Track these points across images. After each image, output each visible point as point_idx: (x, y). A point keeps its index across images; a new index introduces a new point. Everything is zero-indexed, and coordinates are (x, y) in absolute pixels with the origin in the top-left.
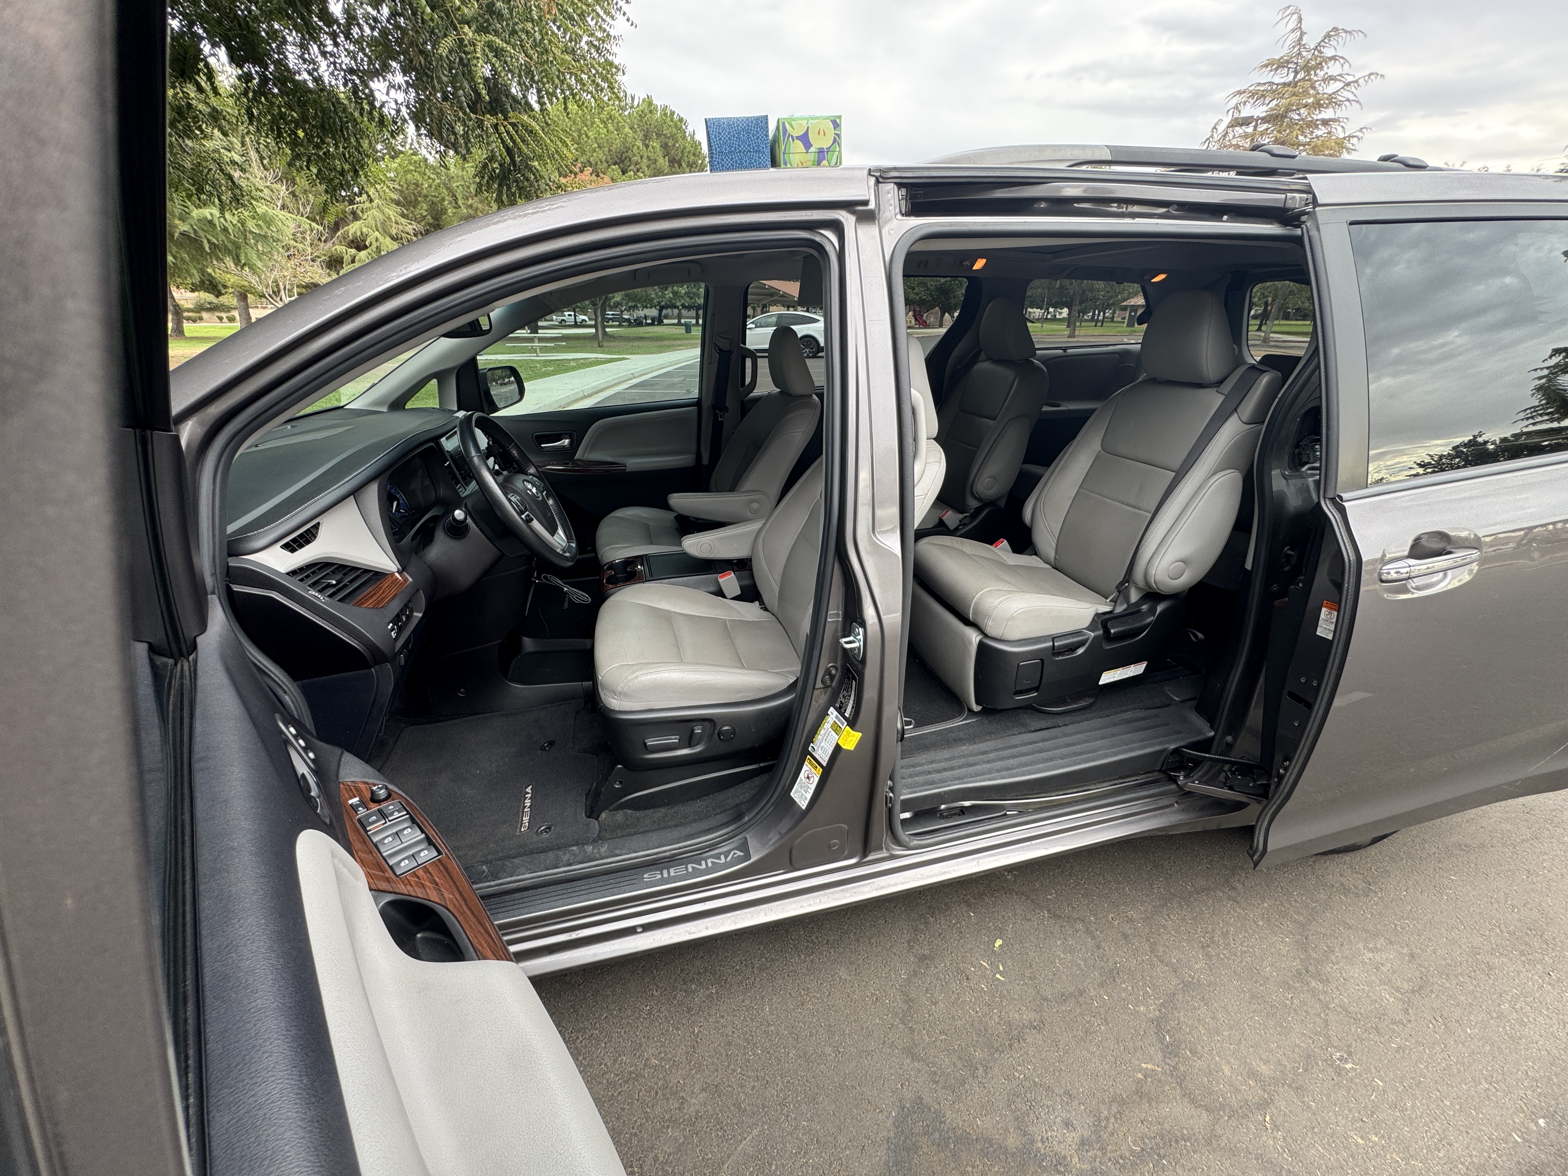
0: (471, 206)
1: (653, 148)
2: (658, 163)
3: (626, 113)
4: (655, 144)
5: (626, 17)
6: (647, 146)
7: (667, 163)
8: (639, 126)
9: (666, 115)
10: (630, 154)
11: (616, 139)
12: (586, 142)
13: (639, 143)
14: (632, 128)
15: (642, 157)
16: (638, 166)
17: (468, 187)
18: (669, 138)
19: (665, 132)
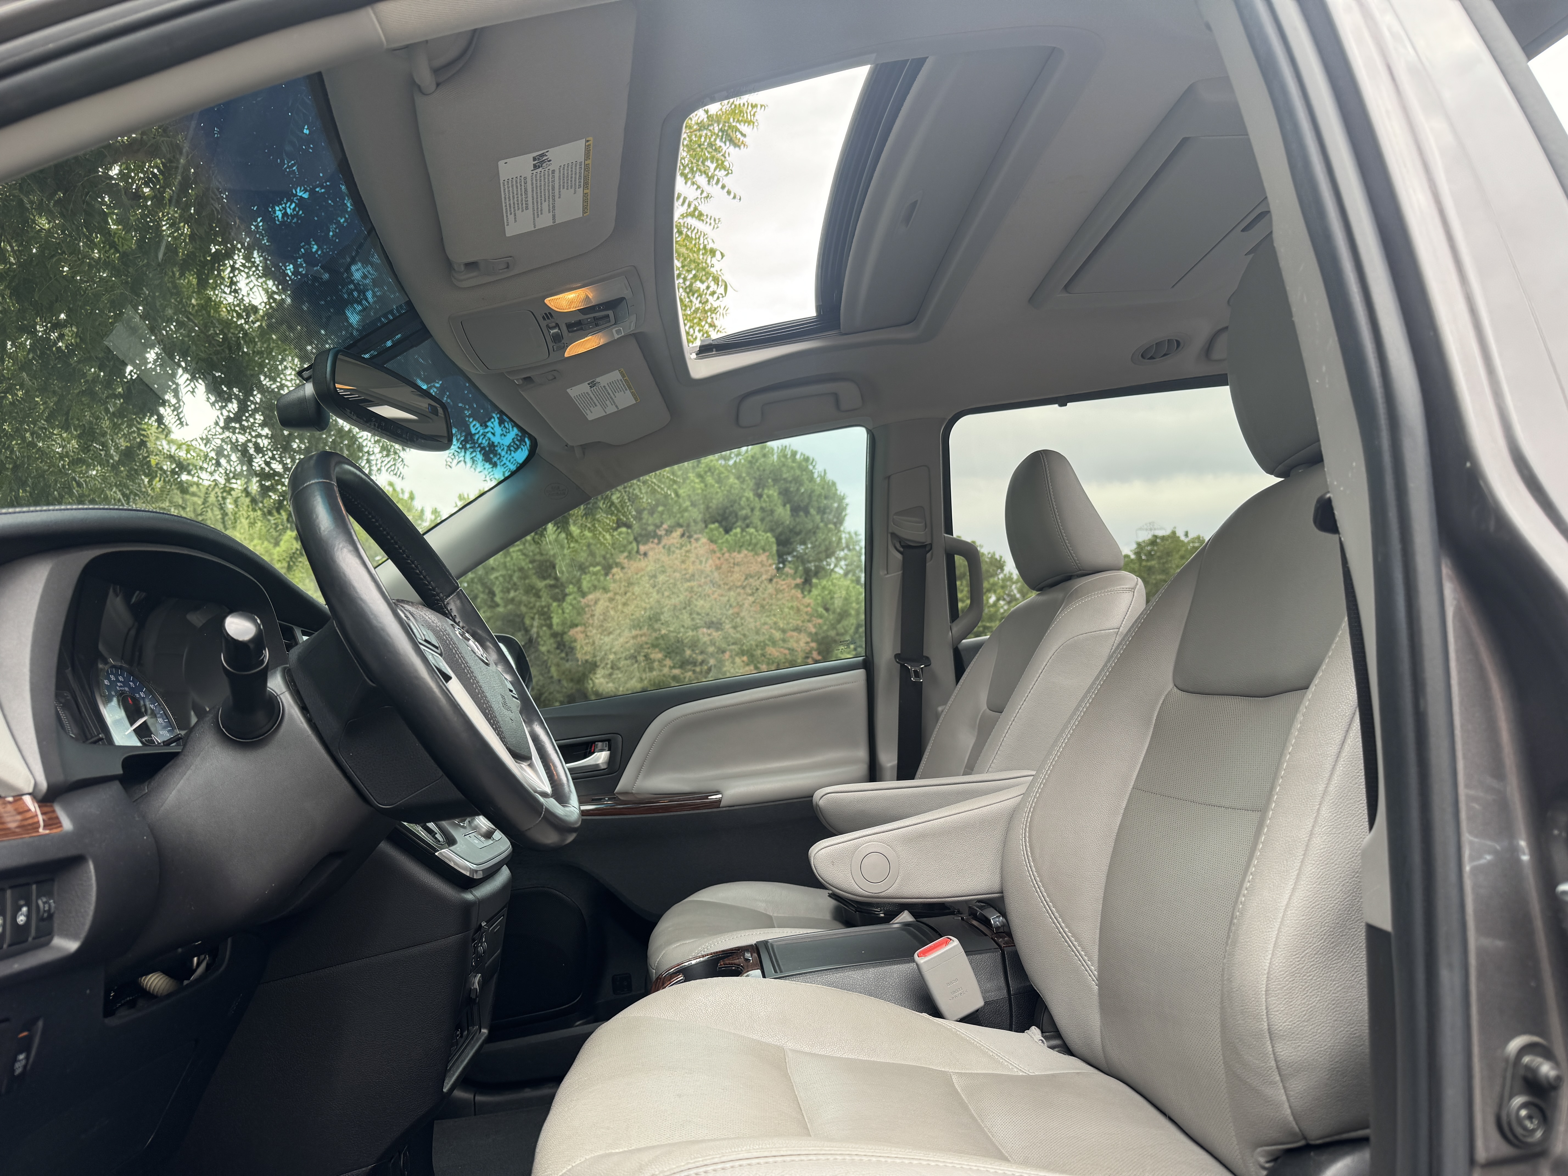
0: (512, 600)
1: (768, 496)
2: (776, 514)
3: (731, 462)
4: (771, 492)
5: (726, 190)
6: (760, 496)
7: (789, 512)
8: (748, 474)
9: (785, 456)
10: (736, 507)
11: (717, 493)
12: (676, 502)
13: (750, 494)
14: (739, 477)
15: (752, 510)
16: (748, 521)
17: (511, 577)
18: (791, 482)
19: (785, 476)
